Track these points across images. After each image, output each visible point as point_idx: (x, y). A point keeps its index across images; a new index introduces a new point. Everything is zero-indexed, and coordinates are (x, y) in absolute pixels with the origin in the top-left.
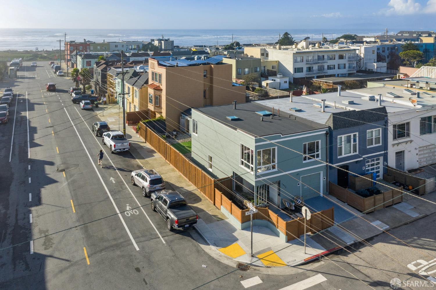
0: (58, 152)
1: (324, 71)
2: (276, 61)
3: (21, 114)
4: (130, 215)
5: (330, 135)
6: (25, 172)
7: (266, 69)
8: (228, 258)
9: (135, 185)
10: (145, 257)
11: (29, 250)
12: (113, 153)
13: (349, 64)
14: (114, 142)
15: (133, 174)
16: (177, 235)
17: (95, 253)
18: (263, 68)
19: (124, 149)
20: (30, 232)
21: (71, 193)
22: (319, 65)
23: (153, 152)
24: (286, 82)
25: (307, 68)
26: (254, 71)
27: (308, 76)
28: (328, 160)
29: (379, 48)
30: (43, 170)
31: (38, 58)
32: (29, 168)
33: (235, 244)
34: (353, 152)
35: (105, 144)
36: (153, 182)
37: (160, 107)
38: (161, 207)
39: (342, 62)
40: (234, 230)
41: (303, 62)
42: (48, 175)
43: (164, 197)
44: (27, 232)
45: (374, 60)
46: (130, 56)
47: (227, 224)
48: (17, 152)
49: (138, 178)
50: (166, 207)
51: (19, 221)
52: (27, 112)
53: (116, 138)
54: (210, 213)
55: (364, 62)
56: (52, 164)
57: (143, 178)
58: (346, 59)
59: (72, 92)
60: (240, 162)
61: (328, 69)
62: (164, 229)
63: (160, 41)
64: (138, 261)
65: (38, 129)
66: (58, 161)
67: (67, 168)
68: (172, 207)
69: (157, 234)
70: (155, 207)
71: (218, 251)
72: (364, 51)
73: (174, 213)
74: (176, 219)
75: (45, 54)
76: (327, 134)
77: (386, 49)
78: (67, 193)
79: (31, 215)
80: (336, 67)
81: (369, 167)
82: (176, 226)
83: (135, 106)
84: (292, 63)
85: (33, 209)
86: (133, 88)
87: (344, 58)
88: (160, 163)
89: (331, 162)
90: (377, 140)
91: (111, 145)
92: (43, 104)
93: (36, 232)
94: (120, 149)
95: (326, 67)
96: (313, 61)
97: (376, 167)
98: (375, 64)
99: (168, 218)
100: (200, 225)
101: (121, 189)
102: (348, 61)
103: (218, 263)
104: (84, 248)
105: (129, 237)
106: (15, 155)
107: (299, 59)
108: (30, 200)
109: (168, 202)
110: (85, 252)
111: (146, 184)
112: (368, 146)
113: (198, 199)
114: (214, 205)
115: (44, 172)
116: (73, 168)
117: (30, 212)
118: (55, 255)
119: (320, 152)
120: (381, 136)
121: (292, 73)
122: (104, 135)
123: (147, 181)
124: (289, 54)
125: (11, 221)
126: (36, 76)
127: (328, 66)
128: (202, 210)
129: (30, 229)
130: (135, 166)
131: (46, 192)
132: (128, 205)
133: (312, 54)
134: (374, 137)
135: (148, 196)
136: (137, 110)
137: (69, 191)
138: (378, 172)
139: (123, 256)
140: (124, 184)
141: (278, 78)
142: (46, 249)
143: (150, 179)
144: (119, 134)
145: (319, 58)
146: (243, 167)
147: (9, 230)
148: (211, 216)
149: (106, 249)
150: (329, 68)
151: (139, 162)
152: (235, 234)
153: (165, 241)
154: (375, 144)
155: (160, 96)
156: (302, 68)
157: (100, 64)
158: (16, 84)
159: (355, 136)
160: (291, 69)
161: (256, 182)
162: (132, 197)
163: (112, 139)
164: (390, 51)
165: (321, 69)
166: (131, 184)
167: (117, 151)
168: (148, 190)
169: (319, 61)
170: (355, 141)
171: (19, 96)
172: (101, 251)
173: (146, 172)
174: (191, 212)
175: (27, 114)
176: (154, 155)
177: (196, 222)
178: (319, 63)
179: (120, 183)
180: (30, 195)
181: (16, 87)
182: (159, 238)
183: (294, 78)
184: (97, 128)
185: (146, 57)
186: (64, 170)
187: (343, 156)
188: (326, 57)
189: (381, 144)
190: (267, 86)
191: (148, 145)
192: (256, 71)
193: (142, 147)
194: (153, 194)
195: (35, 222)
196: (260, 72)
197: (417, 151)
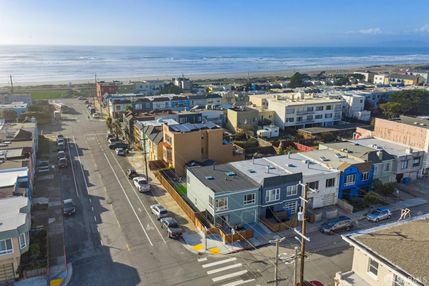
0: (106, 191)
1: (312, 120)
2: (273, 112)
3: (75, 159)
4: (149, 229)
5: (262, 191)
6: (89, 204)
7: (264, 118)
8: (195, 250)
9: (152, 213)
10: (155, 248)
11: (101, 244)
12: (139, 192)
13: (336, 114)
14: (140, 185)
15: (151, 207)
16: (172, 240)
17: (132, 246)
18: (261, 118)
19: (147, 190)
20: (99, 236)
21: (117, 217)
22: (308, 115)
23: (165, 191)
24: (277, 131)
25: (297, 118)
26: (252, 121)
27: (297, 125)
28: (260, 204)
29: (370, 96)
30: (99, 203)
31: (73, 95)
32: (91, 201)
33: (200, 245)
34: (276, 199)
35: (134, 185)
36: (162, 213)
37: (171, 160)
38: (165, 226)
39: (329, 112)
40: (201, 238)
41: (294, 113)
42: (103, 206)
43: (167, 222)
44: (98, 236)
45: (361, 108)
46: (153, 101)
47: (199, 235)
48: (80, 190)
49: (154, 210)
50: (167, 226)
51: (92, 231)
52: (79, 157)
53: (142, 182)
54: (191, 230)
55: (352, 110)
56: (103, 199)
57: (157, 210)
58: (333, 110)
59: (108, 138)
60: (208, 204)
61: (316, 118)
62: (166, 237)
63: (180, 80)
64: (152, 250)
65: (90, 172)
66: (106, 197)
67: (113, 202)
68: (171, 226)
69: (162, 239)
70: (162, 226)
71: (191, 247)
72: (352, 100)
73: (171, 230)
74: (171, 232)
75: (79, 89)
76: (260, 189)
77: (377, 97)
78: (115, 216)
79: (98, 228)
80: (324, 116)
81: (288, 206)
82: (171, 236)
83: (155, 156)
84: (284, 114)
85: (98, 225)
86: (153, 143)
87: (331, 109)
88: (169, 199)
89: (262, 204)
90: (294, 192)
91: (138, 187)
92: (88, 149)
93: (102, 236)
94: (144, 190)
95: (314, 117)
96: (303, 112)
97: (293, 207)
98: (360, 112)
99: (168, 232)
100: (184, 235)
101: (145, 215)
102: (335, 111)
103: (189, 252)
104: (127, 244)
105: (148, 240)
106: (79, 192)
107: (290, 111)
108: (96, 220)
109: (168, 224)
110: (127, 246)
111: (158, 214)
112: (287, 195)
113: (186, 222)
114: (195, 225)
115: (100, 204)
116: (116, 202)
117: (97, 227)
118: (113, 247)
119: (255, 200)
120: (297, 189)
121: (284, 122)
122: (134, 180)
123: (158, 212)
124: (282, 107)
125: (89, 231)
126: (76, 118)
127: (316, 116)
128: (187, 228)
129: (99, 235)
130: (153, 201)
131: (103, 216)
132: (148, 224)
133: (303, 107)
134: (292, 190)
135: (159, 220)
136: (156, 159)
137: (116, 216)
138: (295, 209)
139: (145, 248)
140: (146, 213)
141: (270, 128)
142: (108, 244)
143: (160, 211)
144: (143, 180)
145: (309, 109)
146: (210, 206)
147: (89, 235)
148: (191, 231)
149: (137, 245)
150: (318, 117)
151: (155, 198)
152: (201, 240)
153: (166, 242)
154: (292, 194)
155: (171, 153)
156: (293, 118)
157: (128, 115)
158: (63, 127)
159: (278, 191)
160: (283, 119)
161: (215, 215)
162: (151, 220)
163: (139, 183)
164: (380, 98)
165: (310, 118)
166: (150, 213)
167: (142, 191)
168: (159, 217)
169: (308, 112)
170: (278, 193)
171: (68, 141)
172: (135, 245)
173: (158, 207)
174: (181, 229)
175: (78, 158)
176: (166, 194)
177: (182, 234)
178: (307, 114)
179: (144, 212)
180: (95, 217)
181: (64, 131)
182: (163, 240)
183: (285, 126)
184: (129, 173)
185: (167, 102)
186: (111, 203)
187: (270, 201)
188: (315, 109)
189: (297, 194)
190: (260, 134)
191: (162, 187)
192: (254, 121)
193: (158, 188)
194: (161, 219)
195: (100, 231)
196: (258, 122)
197: (323, 197)
